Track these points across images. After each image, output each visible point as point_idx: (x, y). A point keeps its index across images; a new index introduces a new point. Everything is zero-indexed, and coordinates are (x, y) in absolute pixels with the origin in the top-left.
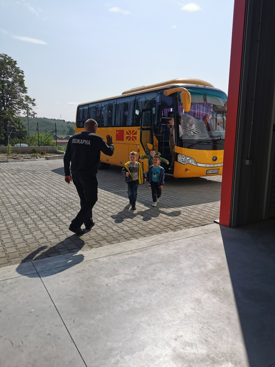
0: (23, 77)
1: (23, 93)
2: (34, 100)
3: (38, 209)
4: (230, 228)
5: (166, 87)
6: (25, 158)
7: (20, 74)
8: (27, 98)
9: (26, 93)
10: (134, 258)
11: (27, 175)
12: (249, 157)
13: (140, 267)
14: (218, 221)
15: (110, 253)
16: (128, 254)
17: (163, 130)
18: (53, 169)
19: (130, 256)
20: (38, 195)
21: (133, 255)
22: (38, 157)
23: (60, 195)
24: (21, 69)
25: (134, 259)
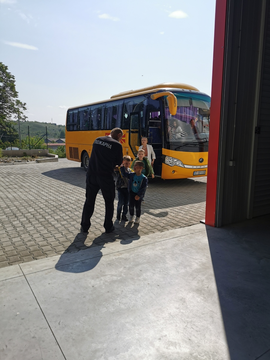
0: (14, 81)
1: (14, 97)
2: (25, 104)
3: (27, 212)
4: (216, 228)
5: (153, 91)
6: (16, 162)
7: (11, 79)
8: (18, 102)
9: (17, 97)
10: (121, 258)
11: (17, 178)
12: (232, 159)
13: (126, 268)
14: (204, 221)
15: (98, 255)
16: (115, 255)
17: (150, 132)
18: (43, 172)
19: (117, 257)
20: (27, 198)
21: (120, 256)
22: (28, 160)
23: (50, 197)
24: (12, 74)
25: (121, 260)
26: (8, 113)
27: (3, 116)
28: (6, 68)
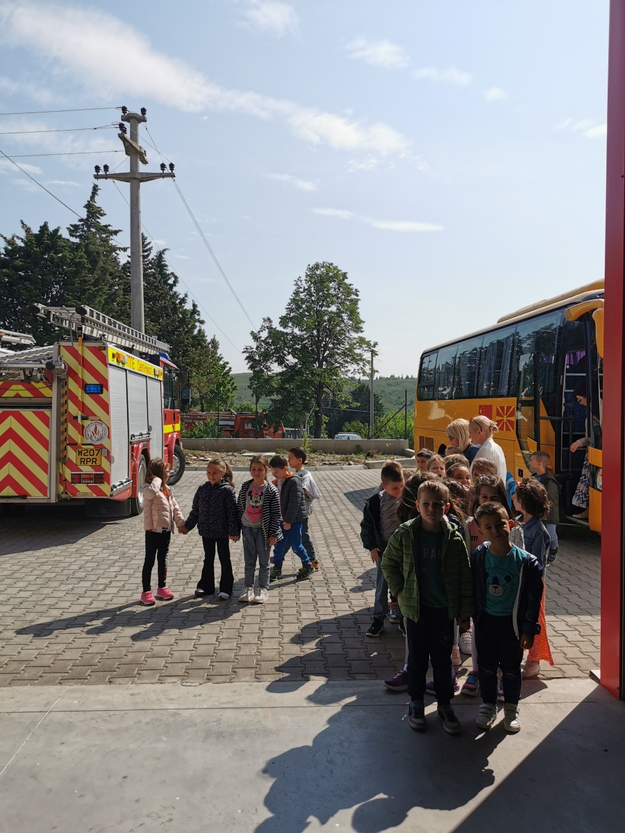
0: (357, 301)
1: (357, 332)
2: (376, 344)
7: (353, 297)
9: (362, 332)
14: (598, 673)
18: (347, 492)
26: (342, 364)
27: (333, 371)
28: (345, 276)
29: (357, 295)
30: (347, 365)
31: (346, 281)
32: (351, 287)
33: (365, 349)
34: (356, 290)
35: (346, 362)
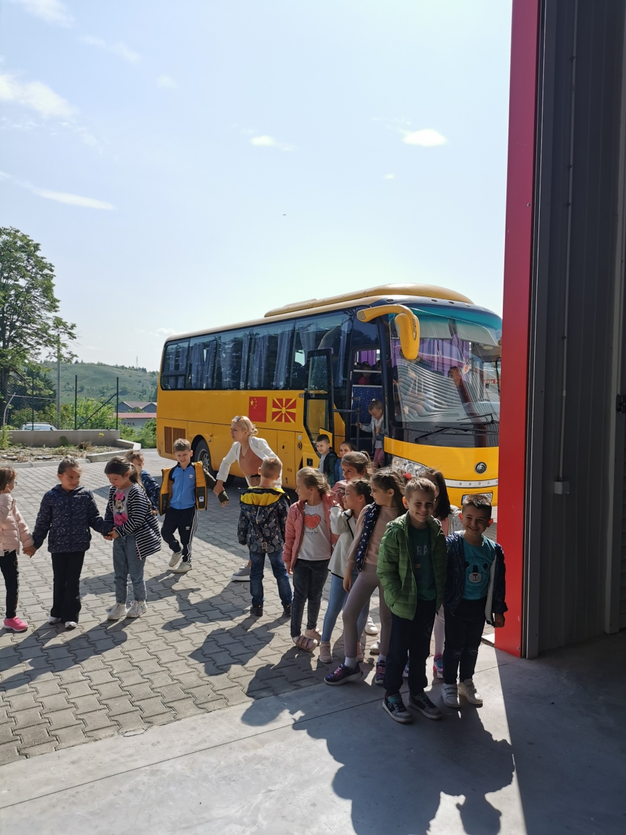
0: (52, 277)
1: (50, 311)
2: (73, 326)
4: (523, 660)
5: (363, 302)
6: (38, 459)
7: (46, 271)
8: (58, 323)
9: (56, 311)
10: (260, 760)
12: (561, 476)
14: (492, 638)
15: (197, 745)
17: (356, 398)
24: (48, 260)
25: (259, 766)
26: (32, 347)
27: (21, 353)
28: (37, 247)
29: (52, 270)
30: (38, 347)
31: (38, 253)
32: (44, 260)
33: (61, 330)
34: (51, 265)
35: (38, 343)
